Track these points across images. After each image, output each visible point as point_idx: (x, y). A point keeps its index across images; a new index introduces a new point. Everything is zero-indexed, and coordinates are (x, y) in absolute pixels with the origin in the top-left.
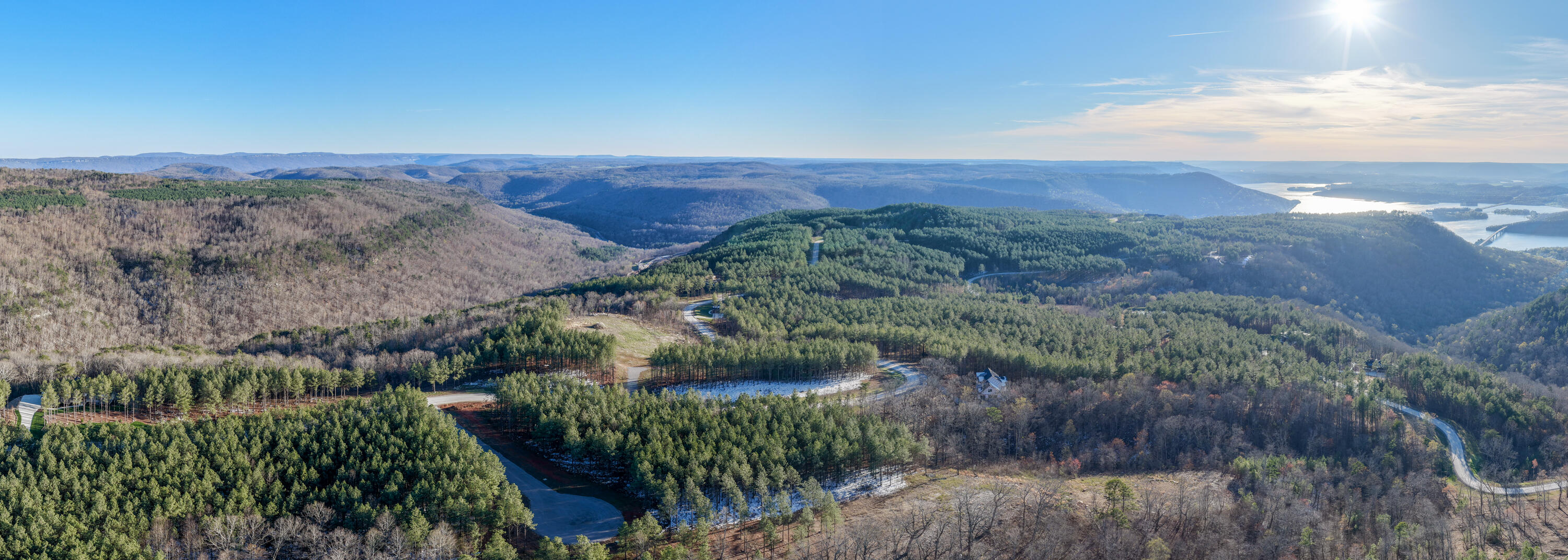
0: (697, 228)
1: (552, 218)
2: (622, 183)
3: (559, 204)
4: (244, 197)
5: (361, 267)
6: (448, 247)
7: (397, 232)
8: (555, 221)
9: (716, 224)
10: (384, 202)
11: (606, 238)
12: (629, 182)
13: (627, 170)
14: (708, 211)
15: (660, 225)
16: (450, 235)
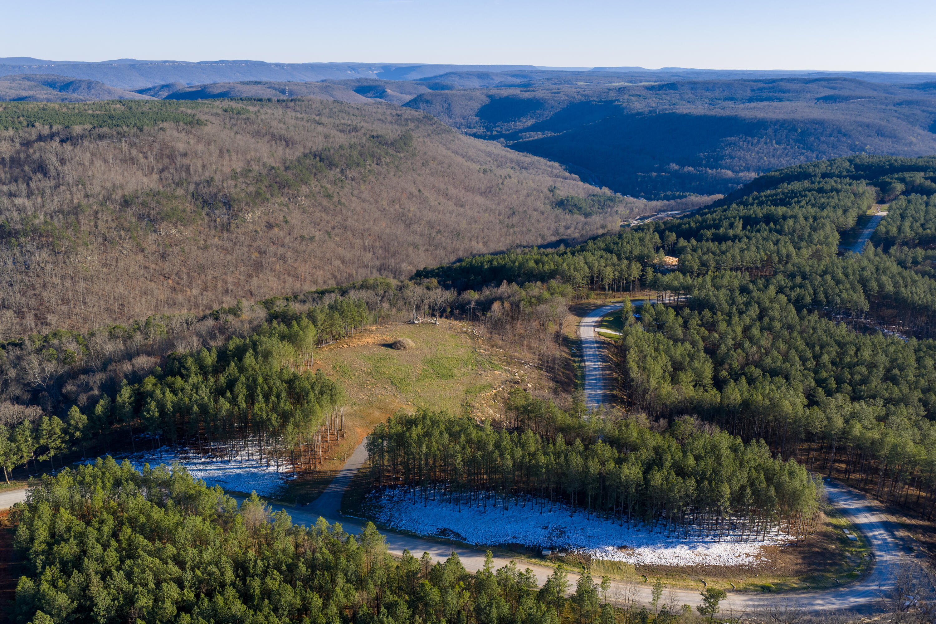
0: (729, 174)
1: (535, 154)
2: (638, 106)
3: (550, 134)
4: (56, 128)
5: (226, 227)
6: (365, 195)
7: (289, 175)
10: (283, 132)
11: (600, 184)
12: (648, 106)
13: (650, 88)
14: (749, 150)
15: (677, 167)
16: (372, 178)
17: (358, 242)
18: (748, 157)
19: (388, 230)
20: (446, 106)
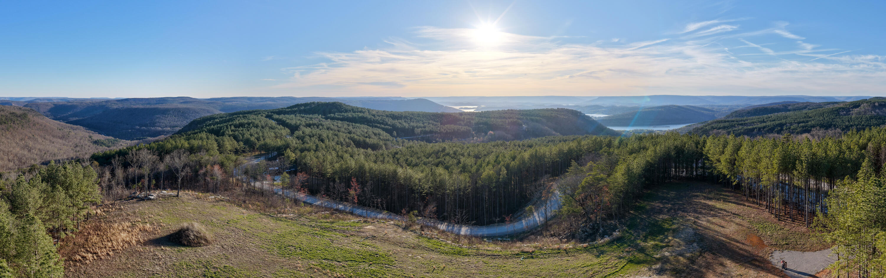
0: (160, 129)
1: (77, 125)
2: (115, 107)
3: (80, 118)
6: (8, 136)
8: (79, 126)
9: (170, 127)
11: (108, 135)
12: (119, 106)
13: (118, 100)
14: (165, 120)
15: (138, 127)
16: (11, 129)
17: (6, 158)
18: (165, 122)
19: (20, 152)
20: (37, 108)
